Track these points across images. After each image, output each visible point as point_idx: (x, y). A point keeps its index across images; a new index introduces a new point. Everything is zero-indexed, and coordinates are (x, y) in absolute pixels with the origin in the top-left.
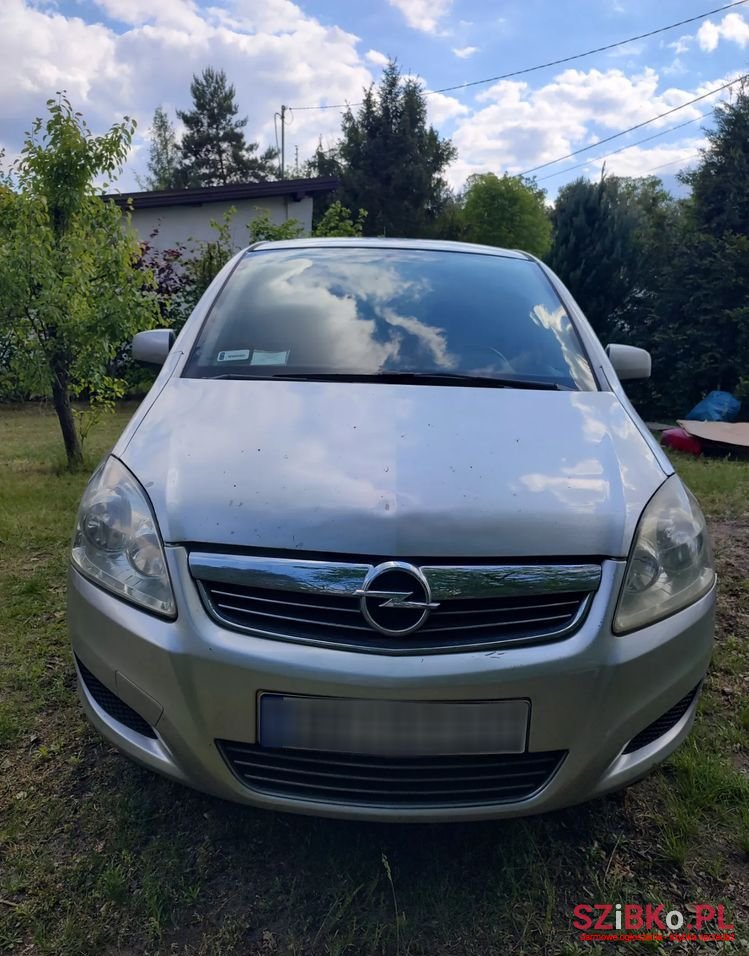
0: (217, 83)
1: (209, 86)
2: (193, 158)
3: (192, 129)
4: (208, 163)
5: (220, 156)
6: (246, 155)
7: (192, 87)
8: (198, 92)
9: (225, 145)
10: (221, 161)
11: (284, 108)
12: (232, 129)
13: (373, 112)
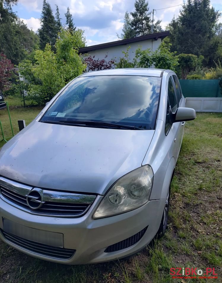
0: (143, 2)
1: (140, 3)
2: (134, 27)
3: (134, 17)
4: (139, 28)
5: (143, 25)
6: (150, 24)
7: (135, 4)
8: (137, 6)
9: (144, 22)
10: (143, 27)
11: (154, 10)
12: (146, 16)
13: (191, 4)
